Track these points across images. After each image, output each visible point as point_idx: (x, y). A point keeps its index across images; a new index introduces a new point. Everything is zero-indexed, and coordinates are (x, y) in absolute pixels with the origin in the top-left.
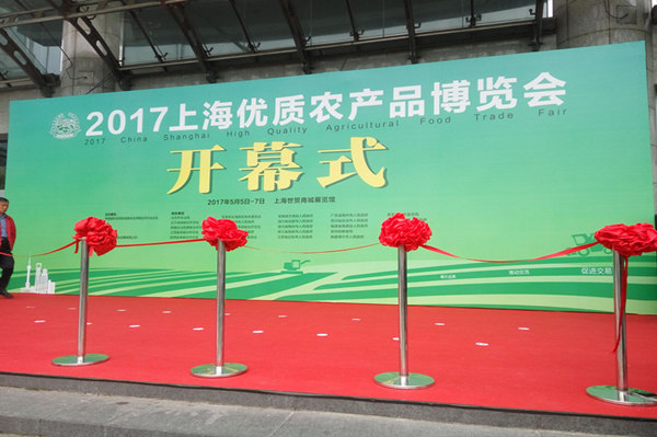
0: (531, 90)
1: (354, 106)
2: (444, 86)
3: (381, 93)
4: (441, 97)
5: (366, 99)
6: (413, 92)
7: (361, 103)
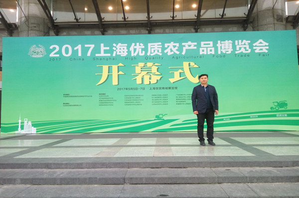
0: (256, 46)
1: (184, 49)
2: (222, 42)
3: (196, 44)
4: (221, 47)
5: (190, 46)
6: (209, 44)
7: (187, 47)
